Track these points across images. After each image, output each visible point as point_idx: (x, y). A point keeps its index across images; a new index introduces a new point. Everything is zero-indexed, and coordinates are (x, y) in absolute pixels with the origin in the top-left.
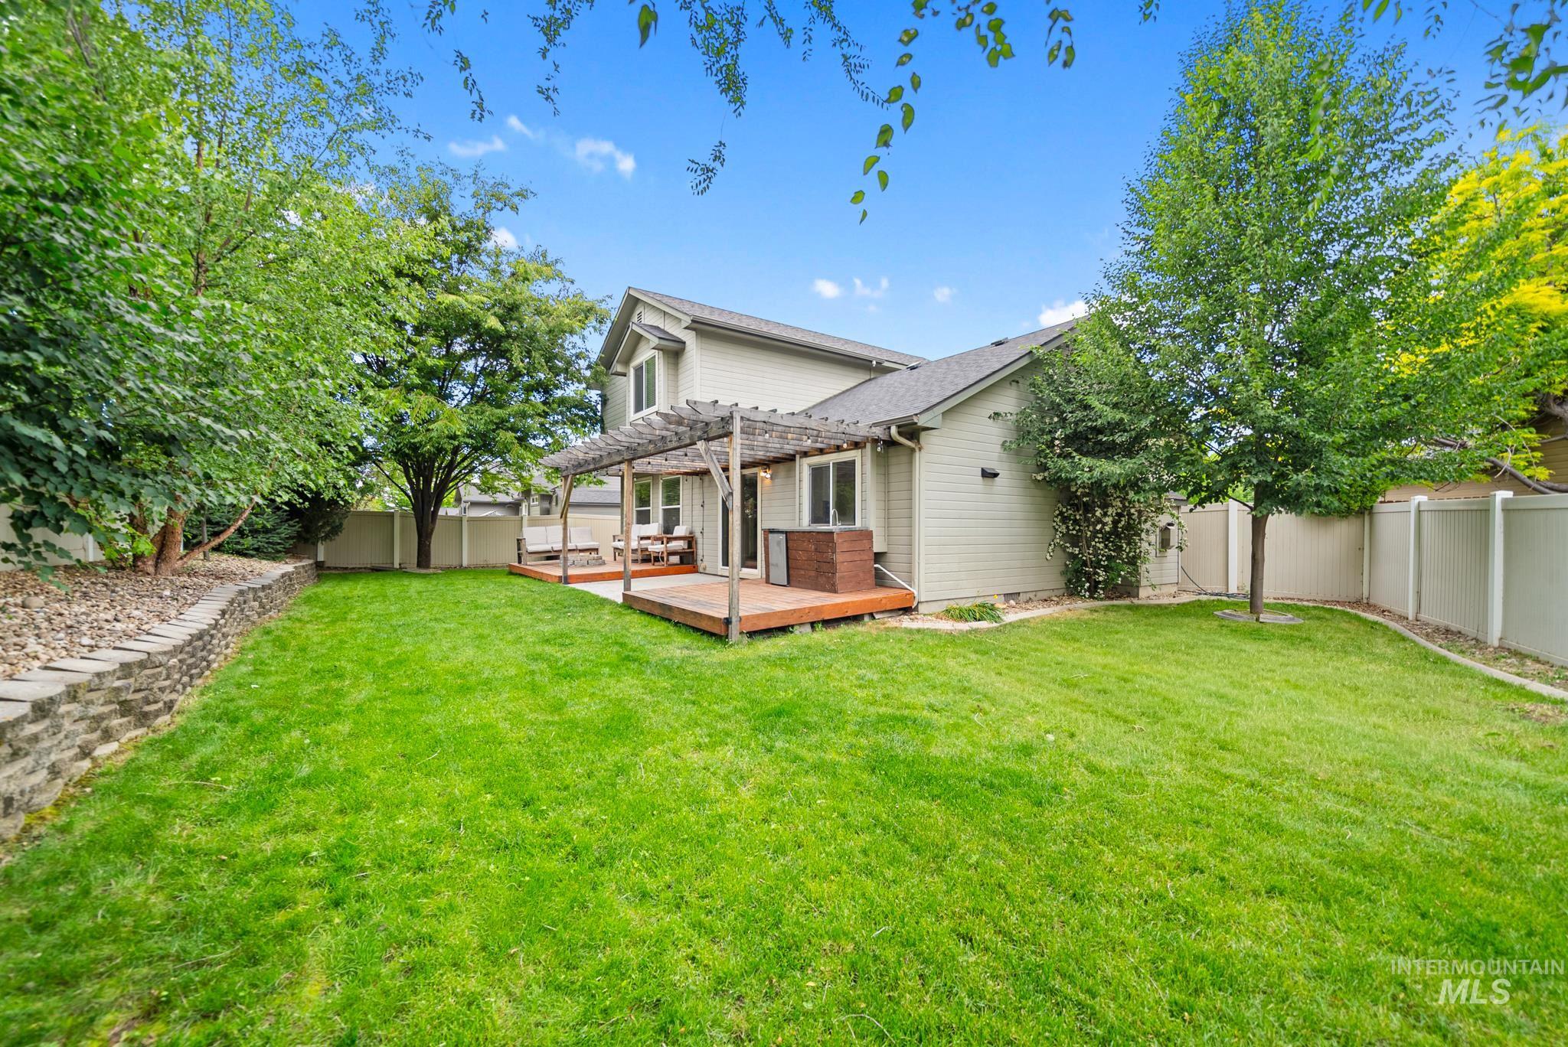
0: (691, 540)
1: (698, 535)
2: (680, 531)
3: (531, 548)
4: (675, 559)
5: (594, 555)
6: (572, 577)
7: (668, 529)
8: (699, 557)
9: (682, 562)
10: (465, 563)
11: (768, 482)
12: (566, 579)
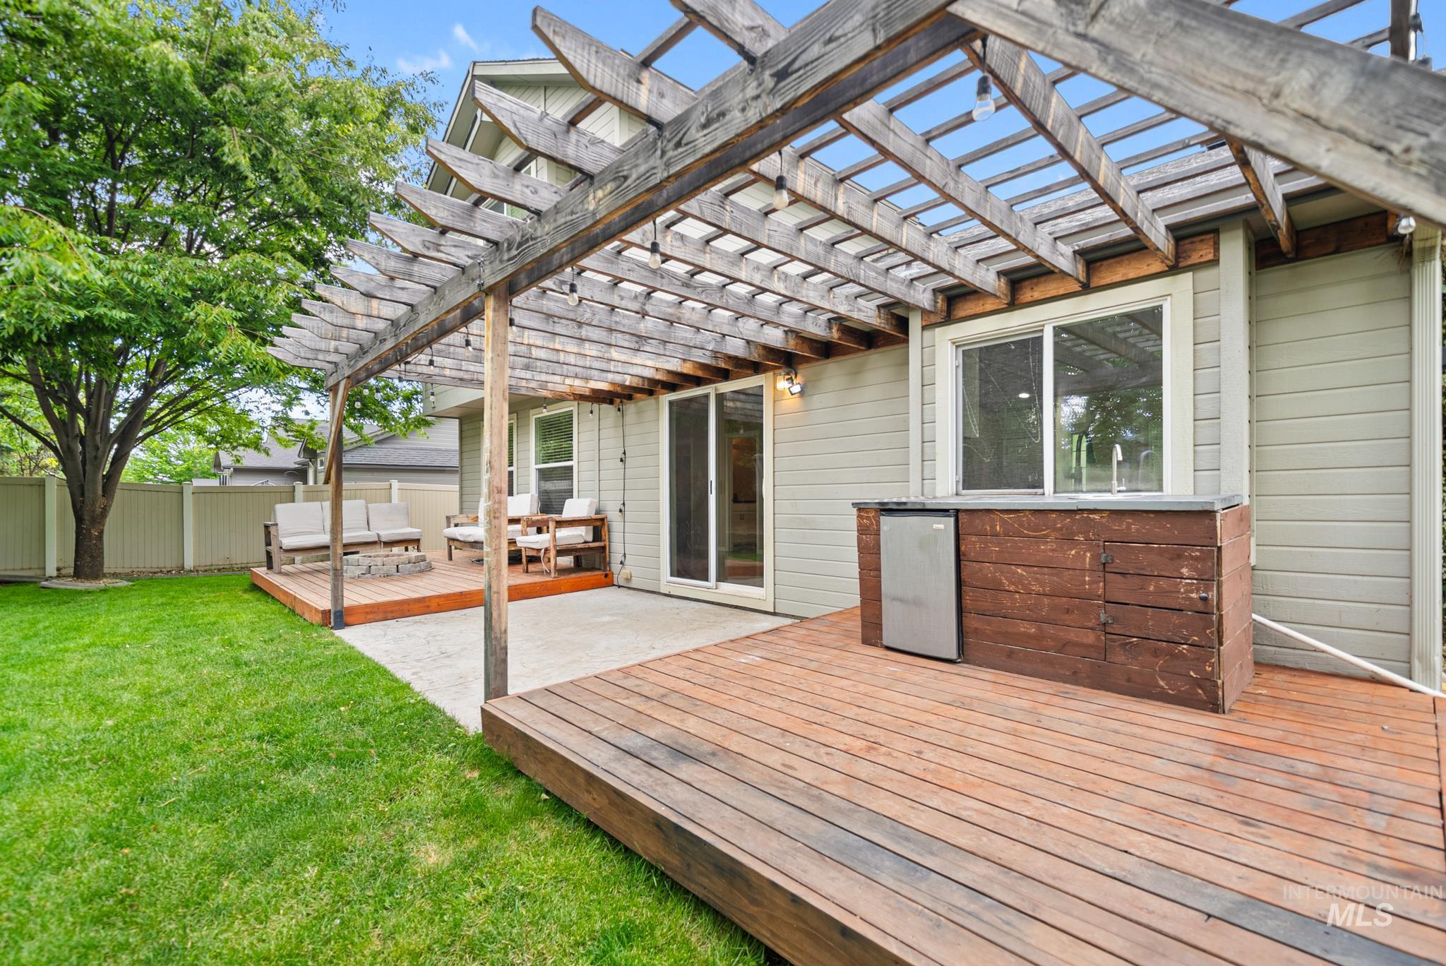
0: (598, 526)
1: (612, 514)
2: (575, 508)
3: (288, 542)
4: (567, 561)
5: (413, 553)
6: (352, 610)
7: (550, 504)
8: (616, 558)
9: (578, 566)
10: (189, 563)
11: (790, 403)
12: (340, 617)
